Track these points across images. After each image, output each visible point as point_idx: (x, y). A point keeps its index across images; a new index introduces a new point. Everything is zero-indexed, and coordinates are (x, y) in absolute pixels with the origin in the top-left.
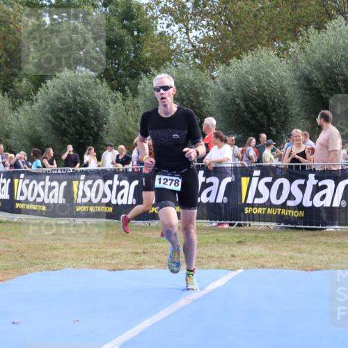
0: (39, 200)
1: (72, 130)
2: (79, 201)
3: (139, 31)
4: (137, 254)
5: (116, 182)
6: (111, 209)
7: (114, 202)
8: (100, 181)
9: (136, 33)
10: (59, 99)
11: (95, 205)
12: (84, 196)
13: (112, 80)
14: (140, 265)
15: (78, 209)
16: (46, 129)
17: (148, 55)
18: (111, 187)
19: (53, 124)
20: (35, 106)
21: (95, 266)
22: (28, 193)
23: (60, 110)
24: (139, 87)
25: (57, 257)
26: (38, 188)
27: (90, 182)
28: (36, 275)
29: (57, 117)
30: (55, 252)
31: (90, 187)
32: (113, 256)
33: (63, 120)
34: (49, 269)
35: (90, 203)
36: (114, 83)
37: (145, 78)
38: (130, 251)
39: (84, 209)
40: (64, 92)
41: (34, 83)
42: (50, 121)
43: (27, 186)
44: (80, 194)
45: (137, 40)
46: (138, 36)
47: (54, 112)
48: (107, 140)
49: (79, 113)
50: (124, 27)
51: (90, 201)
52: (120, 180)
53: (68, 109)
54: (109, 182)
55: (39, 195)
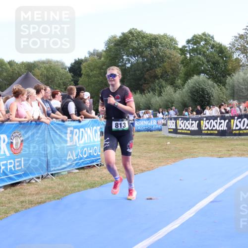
0: (187, 129)
1: (199, 100)
2: (204, 129)
3: (226, 58)
4: (229, 150)
5: (219, 121)
6: (216, 132)
7: (218, 129)
8: (212, 121)
9: (225, 59)
10: (193, 87)
11: (210, 130)
12: (206, 127)
13: (215, 78)
14: (230, 155)
15: (203, 132)
16: (189, 99)
17: (230, 67)
18: (216, 123)
19: (191, 97)
20: (184, 90)
21: (212, 156)
22: (182, 126)
23: (194, 91)
24: (227, 81)
25: (195, 152)
26: (187, 124)
27: (208, 121)
28: (188, 160)
29: (193, 94)
30: (195, 150)
31: (208, 123)
32: (219, 151)
33: (195, 96)
34: (193, 157)
35: (208, 130)
36: (216, 79)
37: (229, 77)
38: (226, 149)
39: (206, 132)
40: (195, 84)
41: (183, 81)
42: (190, 96)
43: (182, 123)
44: (204, 126)
45: (226, 62)
46: (226, 60)
47: (192, 92)
48: (214, 103)
49: (201, 93)
50: (220, 56)
51: (208, 129)
52: (220, 120)
53: (197, 91)
54: (216, 121)
55: (187, 127)
